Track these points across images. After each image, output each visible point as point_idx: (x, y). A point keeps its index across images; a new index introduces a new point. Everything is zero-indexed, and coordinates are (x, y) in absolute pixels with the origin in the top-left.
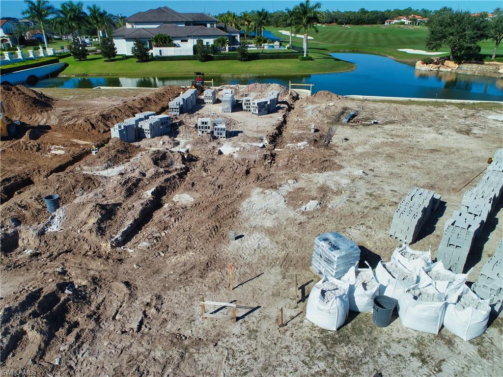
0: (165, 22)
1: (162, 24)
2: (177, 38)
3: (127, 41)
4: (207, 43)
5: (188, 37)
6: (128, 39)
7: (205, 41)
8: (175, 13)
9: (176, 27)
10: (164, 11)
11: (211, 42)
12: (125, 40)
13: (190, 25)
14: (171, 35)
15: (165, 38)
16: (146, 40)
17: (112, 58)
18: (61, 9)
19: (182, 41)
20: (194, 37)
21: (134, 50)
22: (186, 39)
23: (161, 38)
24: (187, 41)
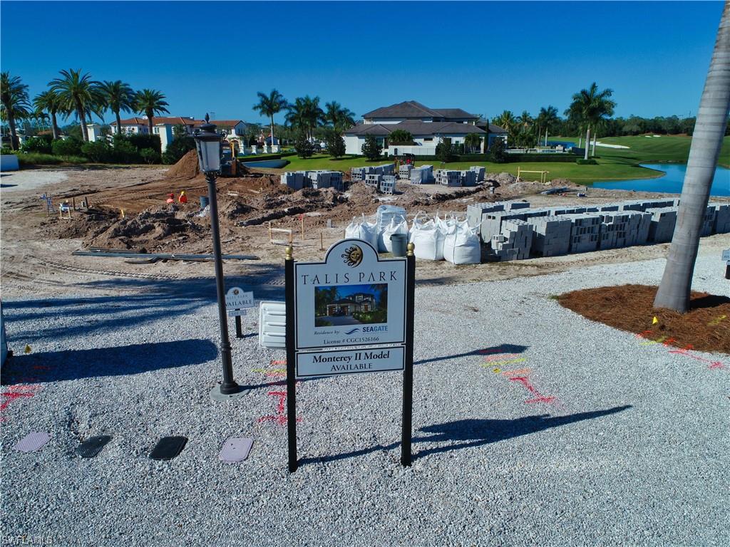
0: (408, 118)
1: (404, 120)
2: (419, 136)
3: (359, 138)
4: (457, 142)
5: (434, 134)
6: (360, 136)
7: (454, 140)
8: (424, 108)
9: (421, 124)
10: (410, 106)
11: (462, 140)
12: (357, 138)
13: (439, 121)
14: (412, 132)
15: (405, 135)
16: (381, 137)
17: (339, 157)
18: (295, 105)
19: (425, 140)
20: (441, 135)
21: (364, 148)
22: (431, 137)
23: (399, 135)
24: (431, 139)
